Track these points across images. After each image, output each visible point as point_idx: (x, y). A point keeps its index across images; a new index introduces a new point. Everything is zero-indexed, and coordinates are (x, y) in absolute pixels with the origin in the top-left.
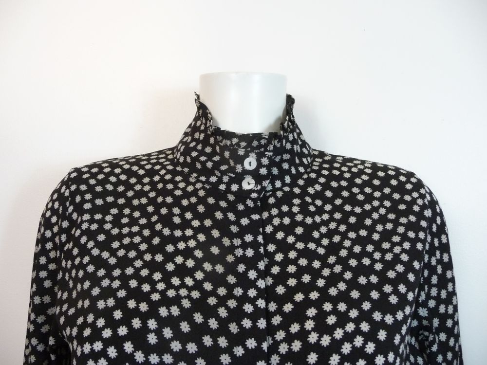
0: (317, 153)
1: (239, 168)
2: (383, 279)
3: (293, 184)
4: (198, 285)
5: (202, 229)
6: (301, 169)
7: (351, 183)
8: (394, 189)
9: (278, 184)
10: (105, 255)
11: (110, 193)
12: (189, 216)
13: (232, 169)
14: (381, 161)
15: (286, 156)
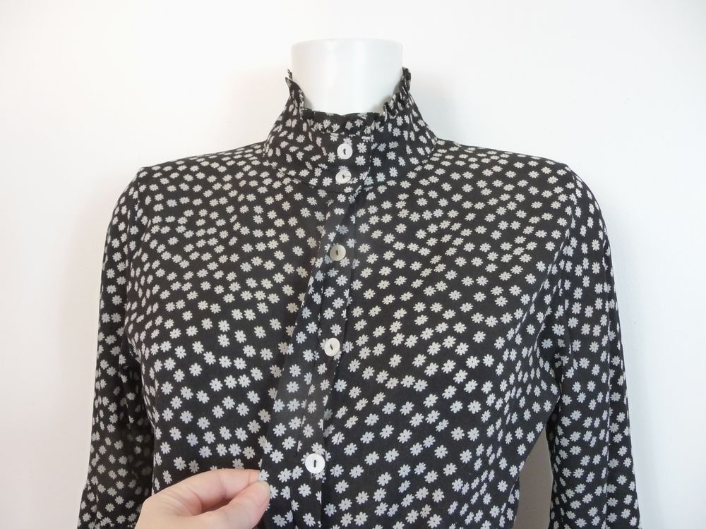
0: (442, 143)
1: (332, 158)
3: (402, 176)
4: (277, 289)
5: (285, 229)
6: (414, 161)
7: (478, 175)
8: (532, 182)
9: (381, 177)
10: (177, 259)
11: (184, 194)
12: (272, 215)
13: (324, 160)
15: (393, 145)
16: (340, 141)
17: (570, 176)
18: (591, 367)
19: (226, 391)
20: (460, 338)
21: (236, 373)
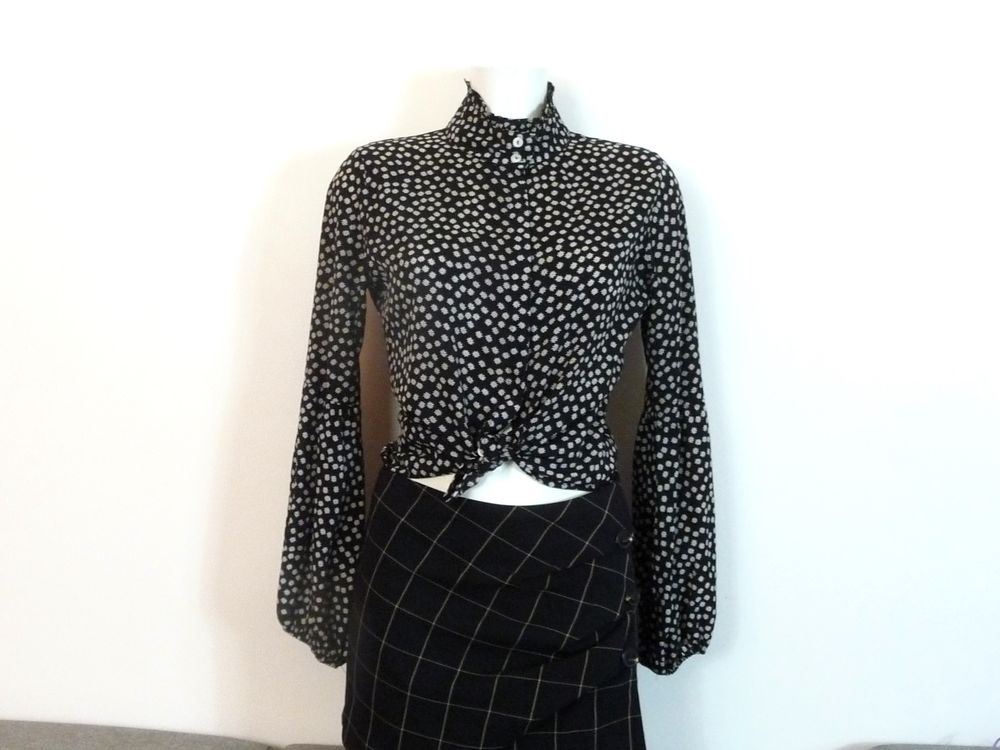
0: (573, 135)
1: (509, 146)
2: (613, 224)
3: (551, 160)
5: (481, 191)
6: (558, 149)
7: (599, 160)
8: (634, 165)
9: (539, 159)
10: (410, 209)
11: (400, 167)
12: (470, 182)
13: (503, 147)
14: (629, 143)
15: (546, 137)
16: (515, 136)
17: (659, 161)
18: (669, 282)
19: (461, 283)
20: (596, 254)
21: (465, 271)
